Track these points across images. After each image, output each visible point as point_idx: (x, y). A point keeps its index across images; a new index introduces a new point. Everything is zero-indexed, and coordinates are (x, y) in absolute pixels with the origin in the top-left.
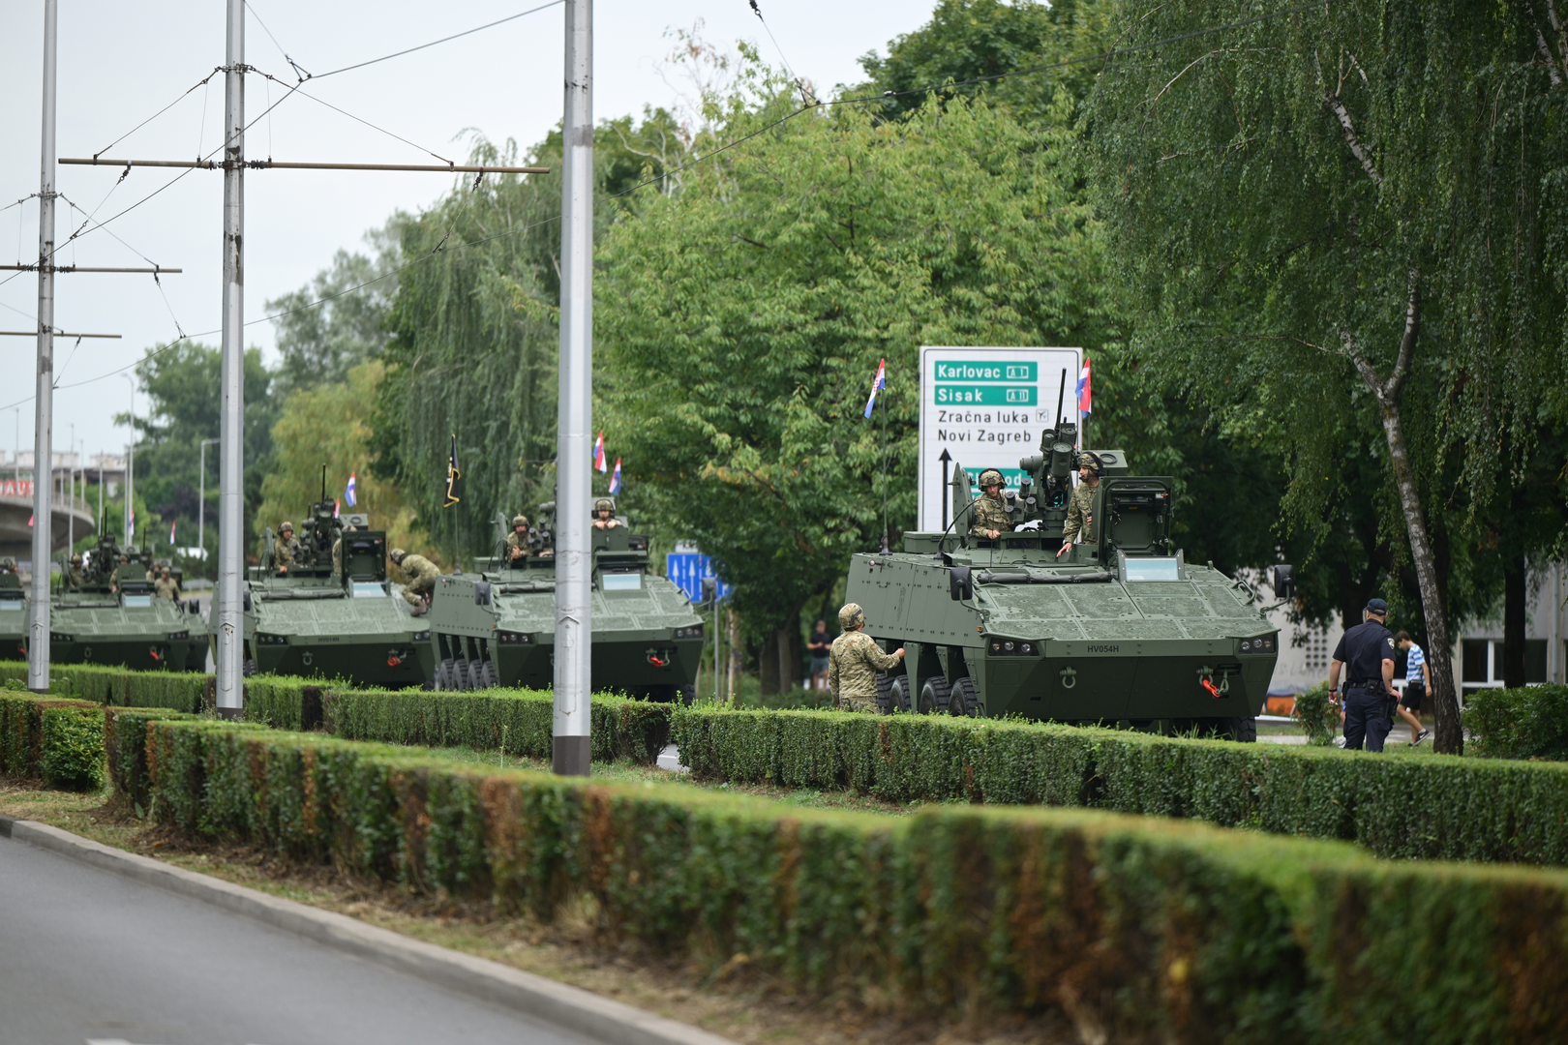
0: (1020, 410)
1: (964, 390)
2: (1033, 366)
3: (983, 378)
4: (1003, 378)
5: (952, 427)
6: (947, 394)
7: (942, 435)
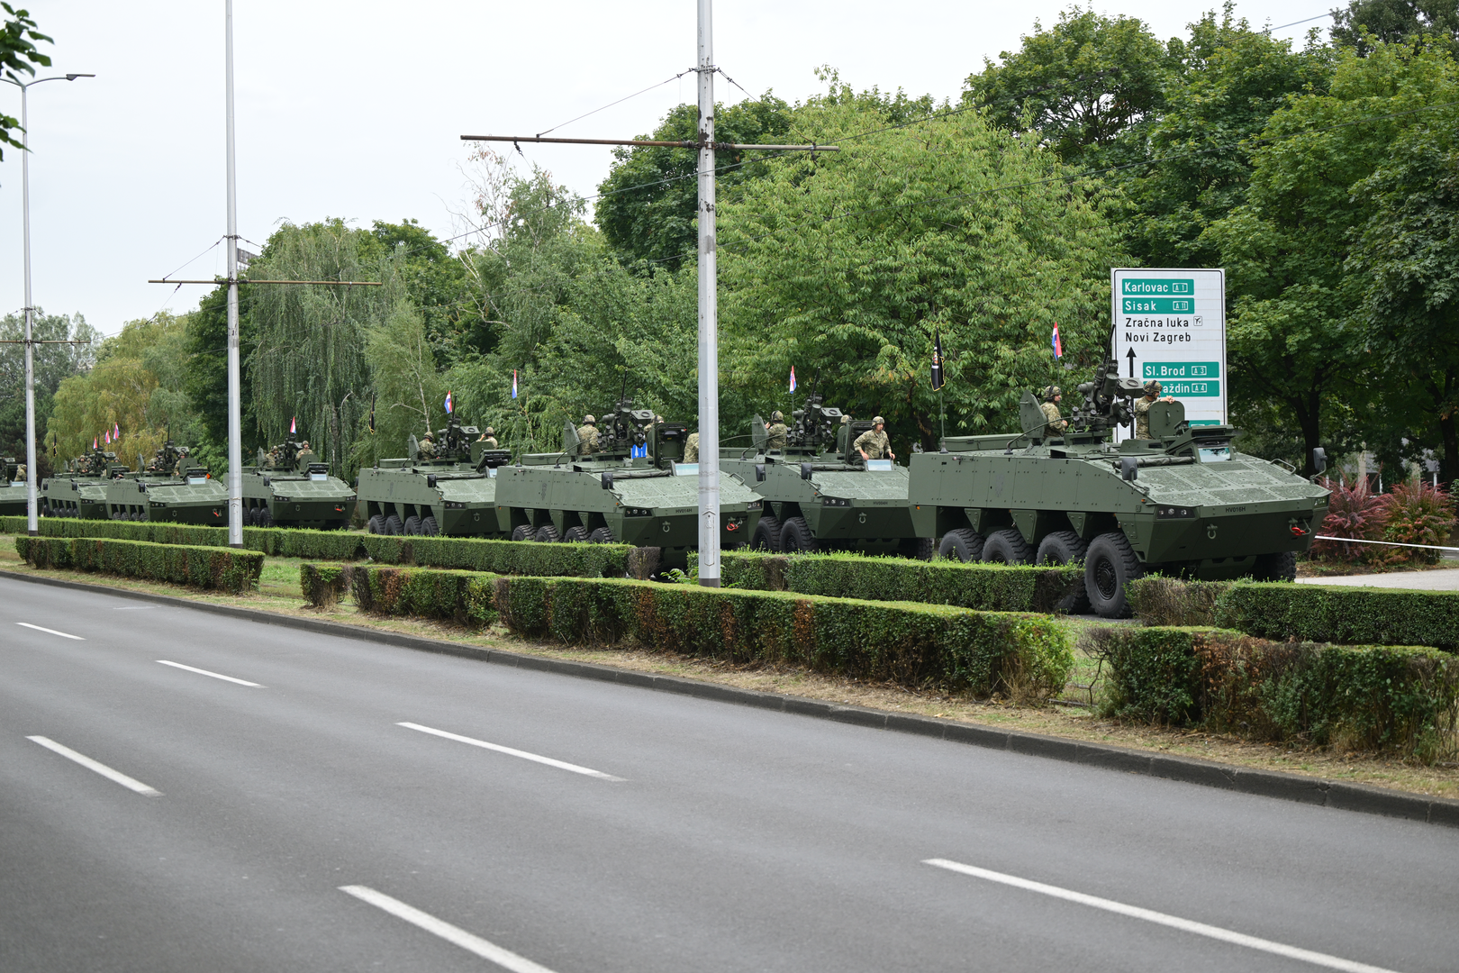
0: (1183, 317)
1: (1143, 301)
2: (1191, 282)
3: (1156, 293)
4: (1170, 292)
5: (1136, 331)
6: (1131, 305)
7: (1128, 337)
